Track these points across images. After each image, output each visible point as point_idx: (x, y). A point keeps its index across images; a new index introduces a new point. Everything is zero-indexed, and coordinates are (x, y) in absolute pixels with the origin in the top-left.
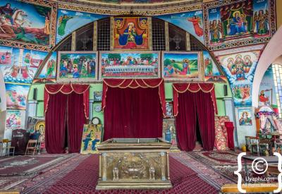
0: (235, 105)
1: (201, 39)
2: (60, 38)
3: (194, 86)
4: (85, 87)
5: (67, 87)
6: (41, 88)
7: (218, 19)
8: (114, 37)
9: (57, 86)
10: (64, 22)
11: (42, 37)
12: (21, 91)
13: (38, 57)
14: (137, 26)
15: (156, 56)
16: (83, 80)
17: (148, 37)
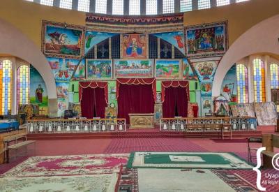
0: (202, 95)
1: (182, 50)
2: (87, 50)
3: (175, 83)
4: (105, 84)
5: (94, 83)
6: (76, 84)
7: (193, 38)
8: (123, 49)
9: (87, 83)
10: (90, 39)
11: (76, 50)
12: (65, 86)
13: (74, 63)
14: (138, 41)
15: (151, 62)
16: (103, 79)
17: (146, 49)
